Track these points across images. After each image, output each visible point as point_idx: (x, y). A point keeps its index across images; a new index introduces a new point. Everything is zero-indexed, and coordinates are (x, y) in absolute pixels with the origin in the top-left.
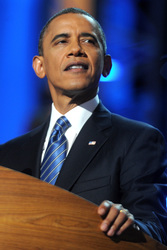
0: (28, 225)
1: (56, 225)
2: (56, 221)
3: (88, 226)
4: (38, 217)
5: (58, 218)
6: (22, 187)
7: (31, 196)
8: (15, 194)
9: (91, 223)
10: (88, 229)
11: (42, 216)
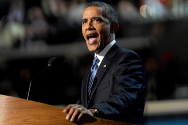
0: (23, 122)
1: (37, 120)
2: (37, 119)
3: (55, 118)
4: (27, 118)
5: (38, 117)
6: (19, 105)
7: (23, 108)
8: (16, 109)
9: (57, 117)
10: (55, 120)
11: (29, 117)
